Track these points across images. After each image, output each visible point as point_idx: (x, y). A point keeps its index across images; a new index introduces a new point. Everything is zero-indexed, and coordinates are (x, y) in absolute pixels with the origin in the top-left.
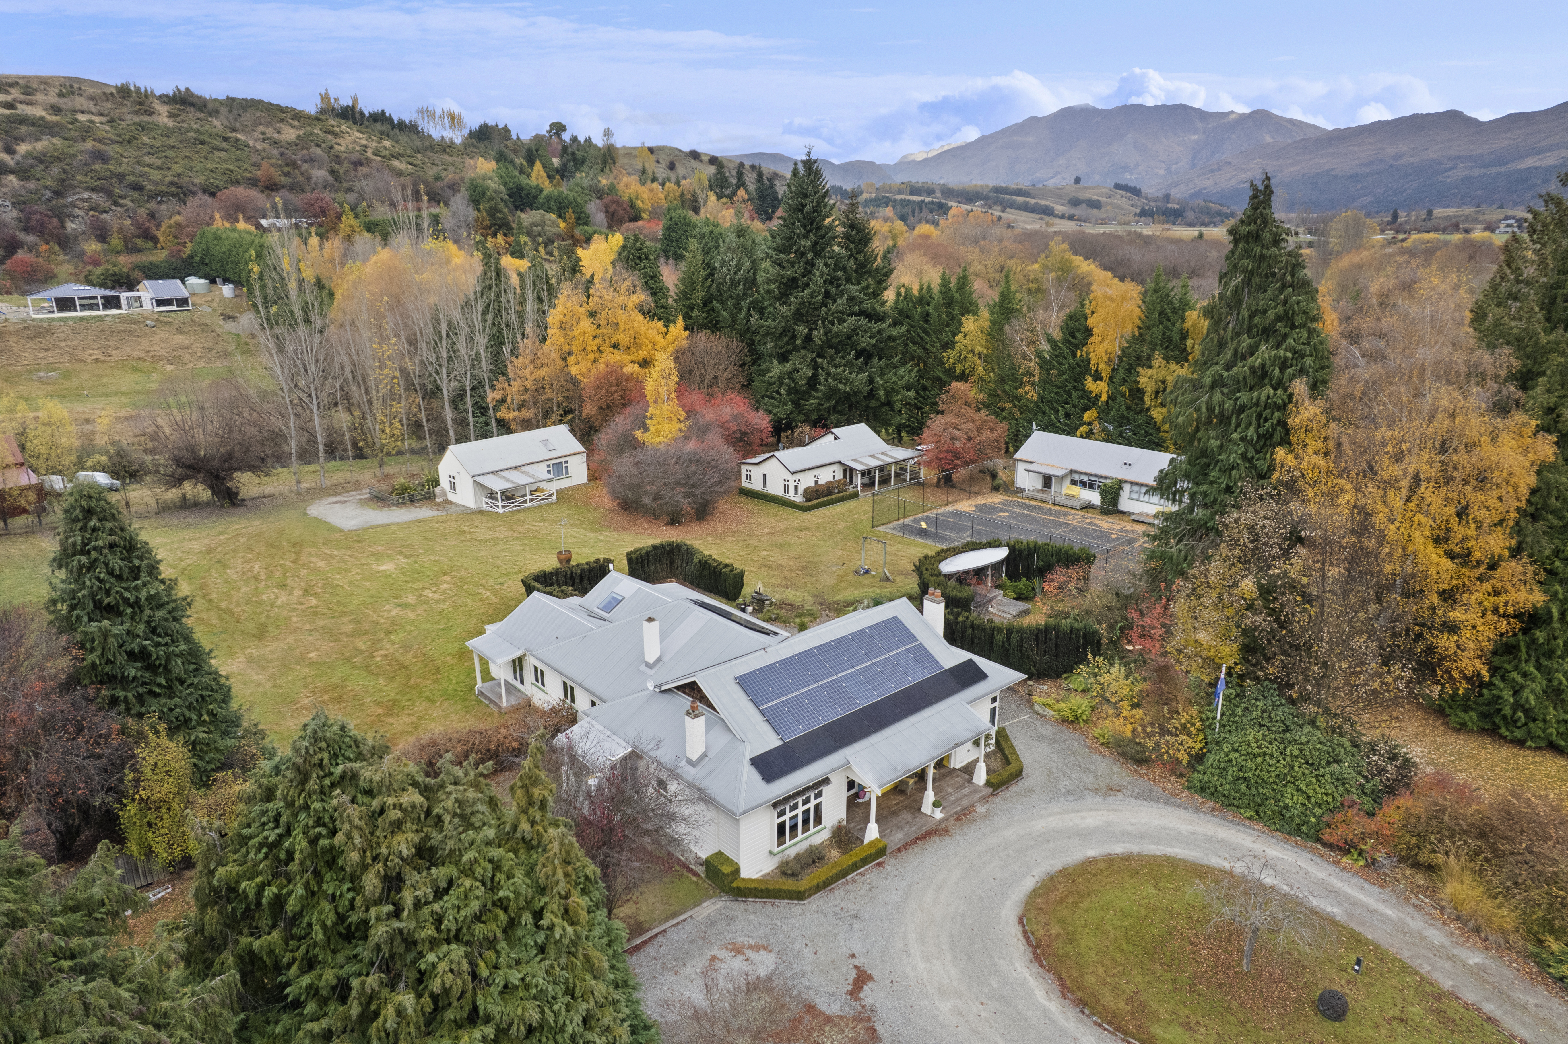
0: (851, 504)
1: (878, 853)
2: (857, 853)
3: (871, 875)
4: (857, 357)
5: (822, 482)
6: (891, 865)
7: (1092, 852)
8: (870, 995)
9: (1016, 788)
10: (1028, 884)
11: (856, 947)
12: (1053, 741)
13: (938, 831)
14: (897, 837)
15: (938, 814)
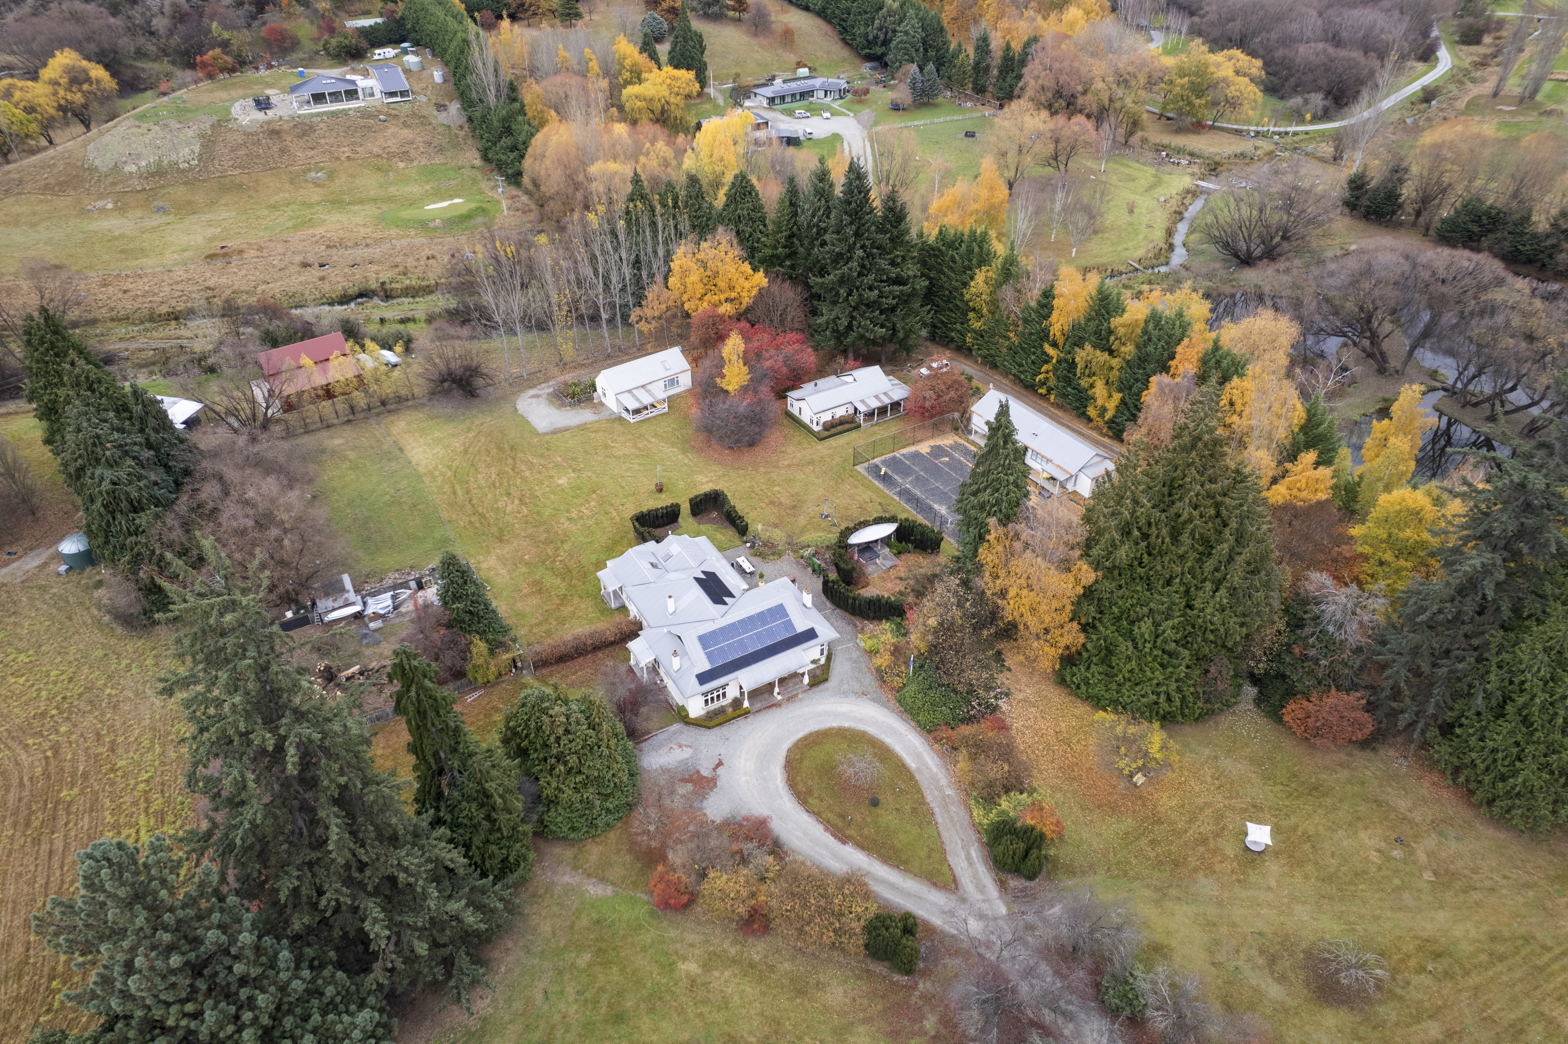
0: (853, 435)
1: (747, 713)
2: (738, 712)
3: (741, 722)
4: (881, 313)
5: (837, 416)
6: (751, 717)
7: (835, 724)
8: (720, 771)
9: (822, 687)
10: (801, 735)
11: (722, 752)
12: (855, 662)
13: (778, 705)
14: (758, 706)
15: (779, 697)
